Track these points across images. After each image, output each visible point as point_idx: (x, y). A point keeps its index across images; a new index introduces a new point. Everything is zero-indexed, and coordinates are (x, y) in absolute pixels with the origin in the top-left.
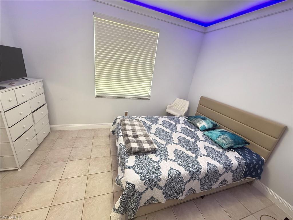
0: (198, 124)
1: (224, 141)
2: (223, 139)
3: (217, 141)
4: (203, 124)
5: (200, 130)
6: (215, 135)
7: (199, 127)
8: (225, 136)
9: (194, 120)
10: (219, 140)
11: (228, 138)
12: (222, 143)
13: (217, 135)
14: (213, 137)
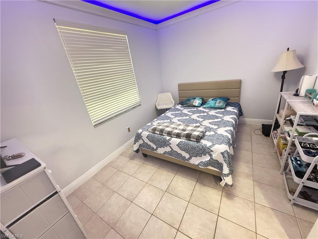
0: (194, 104)
1: (221, 104)
2: (219, 103)
3: (217, 106)
4: (197, 102)
5: (199, 107)
6: (212, 104)
7: (197, 105)
8: (218, 101)
9: (189, 102)
10: (218, 105)
11: (221, 101)
12: (221, 105)
13: (213, 103)
14: (212, 106)
